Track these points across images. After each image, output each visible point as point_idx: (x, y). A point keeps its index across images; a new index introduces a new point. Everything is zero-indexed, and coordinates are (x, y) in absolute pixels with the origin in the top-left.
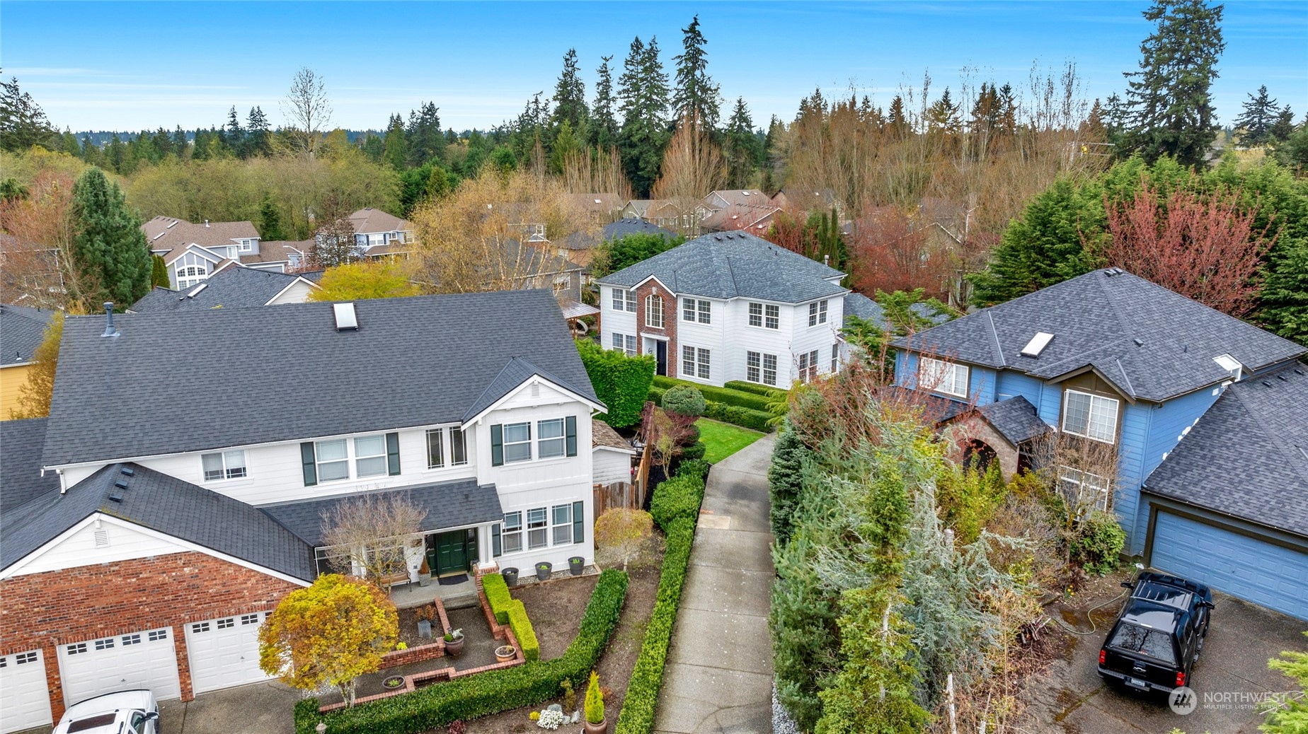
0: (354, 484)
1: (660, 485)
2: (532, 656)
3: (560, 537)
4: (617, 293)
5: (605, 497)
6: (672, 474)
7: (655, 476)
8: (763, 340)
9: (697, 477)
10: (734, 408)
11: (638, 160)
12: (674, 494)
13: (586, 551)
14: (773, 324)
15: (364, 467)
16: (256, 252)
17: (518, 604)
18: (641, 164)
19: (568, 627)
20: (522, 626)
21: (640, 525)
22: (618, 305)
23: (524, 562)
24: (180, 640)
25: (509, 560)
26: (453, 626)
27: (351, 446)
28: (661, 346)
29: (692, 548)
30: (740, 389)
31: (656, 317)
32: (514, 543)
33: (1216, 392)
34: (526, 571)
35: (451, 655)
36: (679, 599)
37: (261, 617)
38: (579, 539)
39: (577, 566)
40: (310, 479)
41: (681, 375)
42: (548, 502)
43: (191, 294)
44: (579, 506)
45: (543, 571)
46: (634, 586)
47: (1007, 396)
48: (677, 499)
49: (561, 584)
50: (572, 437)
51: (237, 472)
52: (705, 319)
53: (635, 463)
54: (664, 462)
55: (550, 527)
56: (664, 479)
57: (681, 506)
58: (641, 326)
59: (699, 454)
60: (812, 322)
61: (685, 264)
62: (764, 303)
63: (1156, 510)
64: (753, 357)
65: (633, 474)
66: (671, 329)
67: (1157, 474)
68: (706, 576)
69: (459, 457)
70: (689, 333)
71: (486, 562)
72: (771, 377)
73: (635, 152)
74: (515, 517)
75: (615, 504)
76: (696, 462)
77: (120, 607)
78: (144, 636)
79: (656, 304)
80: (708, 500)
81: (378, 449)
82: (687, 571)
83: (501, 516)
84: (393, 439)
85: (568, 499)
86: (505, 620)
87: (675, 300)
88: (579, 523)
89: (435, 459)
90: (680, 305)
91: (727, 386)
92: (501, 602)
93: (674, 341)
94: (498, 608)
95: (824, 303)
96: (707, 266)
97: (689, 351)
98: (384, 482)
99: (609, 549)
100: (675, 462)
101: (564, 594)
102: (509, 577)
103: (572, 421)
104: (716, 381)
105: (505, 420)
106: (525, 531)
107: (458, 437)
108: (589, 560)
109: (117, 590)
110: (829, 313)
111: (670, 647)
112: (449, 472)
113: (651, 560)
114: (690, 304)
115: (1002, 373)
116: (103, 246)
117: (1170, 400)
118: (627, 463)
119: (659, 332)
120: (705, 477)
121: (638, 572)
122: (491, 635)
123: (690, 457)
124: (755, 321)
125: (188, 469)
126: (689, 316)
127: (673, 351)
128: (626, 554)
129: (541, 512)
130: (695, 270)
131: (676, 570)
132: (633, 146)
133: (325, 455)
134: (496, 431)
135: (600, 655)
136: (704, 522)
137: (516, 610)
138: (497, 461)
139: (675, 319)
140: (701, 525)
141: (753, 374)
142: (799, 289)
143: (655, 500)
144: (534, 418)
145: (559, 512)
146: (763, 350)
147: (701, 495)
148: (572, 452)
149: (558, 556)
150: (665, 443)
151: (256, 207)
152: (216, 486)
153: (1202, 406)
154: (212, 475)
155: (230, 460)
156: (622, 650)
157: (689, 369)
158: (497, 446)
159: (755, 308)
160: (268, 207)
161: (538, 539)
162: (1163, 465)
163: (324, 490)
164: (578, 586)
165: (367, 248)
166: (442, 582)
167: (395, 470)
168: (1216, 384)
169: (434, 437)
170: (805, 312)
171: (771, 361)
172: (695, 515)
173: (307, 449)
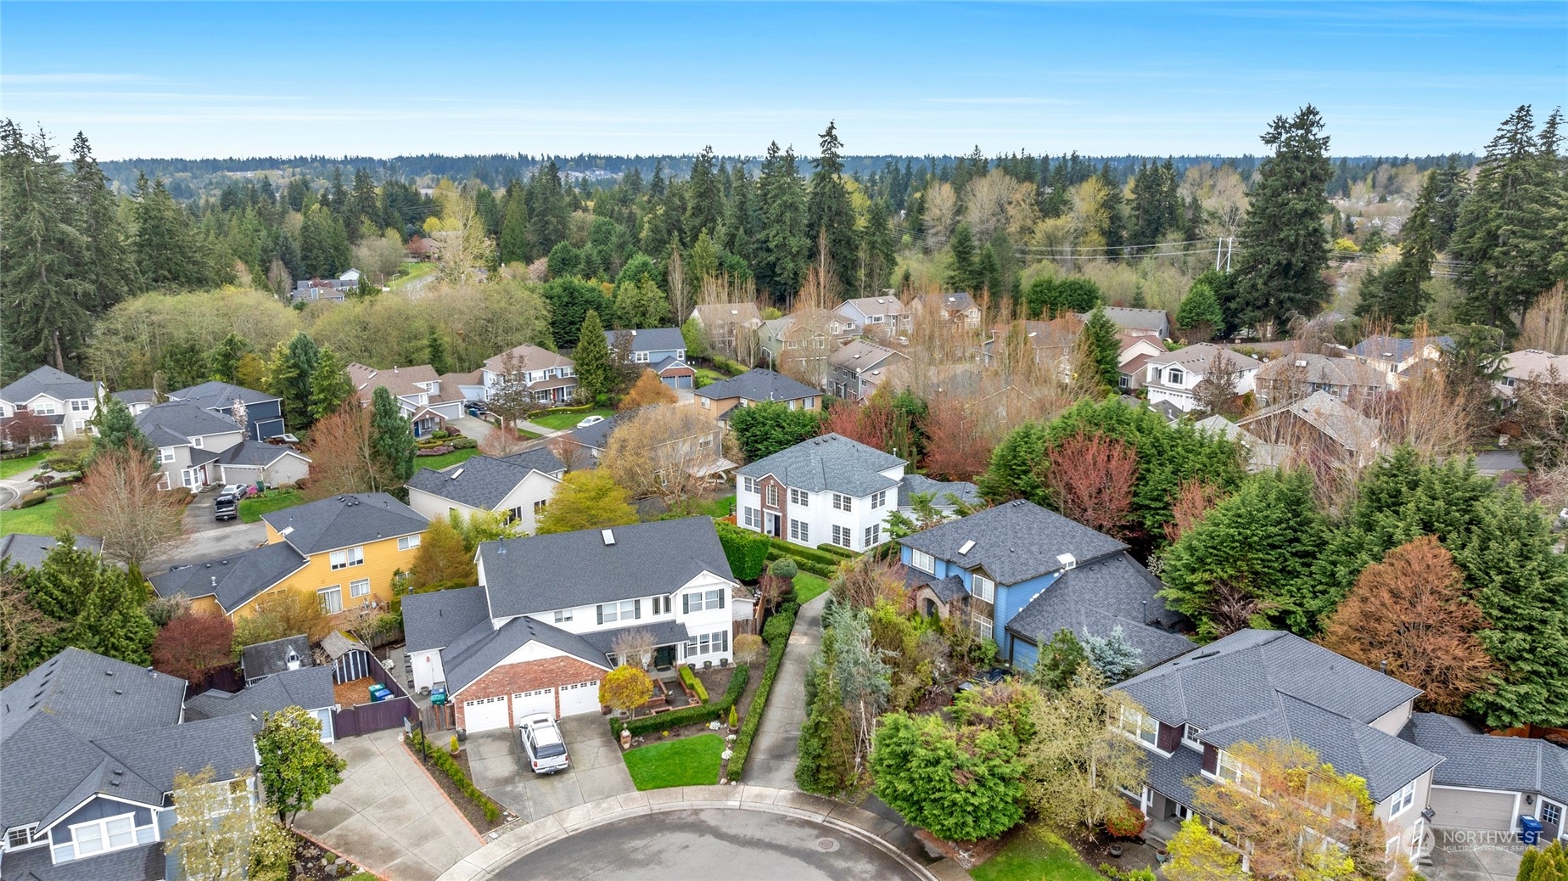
0: (620, 624)
1: (769, 619)
2: (705, 701)
3: (716, 648)
4: (747, 480)
5: (739, 626)
6: (777, 611)
7: (767, 613)
8: (842, 518)
9: (790, 614)
10: (820, 566)
11: (774, 265)
12: (777, 624)
13: (729, 655)
14: (847, 508)
15: (624, 615)
16: (437, 393)
17: (698, 680)
18: (778, 270)
19: (721, 691)
20: (700, 688)
21: (755, 643)
22: (748, 488)
23: (698, 661)
24: (557, 693)
25: (691, 660)
26: (668, 689)
27: (618, 605)
28: (777, 518)
29: (783, 654)
30: (827, 550)
31: (773, 499)
32: (693, 651)
33: (1056, 575)
34: (699, 665)
35: (668, 702)
36: (774, 679)
37: (598, 683)
38: (725, 649)
39: (724, 662)
40: (600, 622)
41: (790, 539)
42: (710, 631)
43: (454, 477)
44: (725, 633)
45: (708, 665)
46: (752, 673)
47: (952, 574)
48: (778, 627)
49: (716, 671)
50: (722, 599)
51: (568, 619)
52: (805, 503)
53: (756, 605)
54: (772, 606)
55: (711, 643)
56: (772, 615)
57: (779, 631)
58: (763, 505)
59: (793, 600)
60: (874, 506)
61: (793, 463)
62: (842, 495)
63: (1013, 637)
64: (836, 529)
65: (755, 610)
66: (783, 509)
67: (1015, 619)
68: (789, 668)
69: (667, 609)
70: (795, 512)
71: (681, 660)
72: (847, 542)
73: (772, 258)
74: (694, 638)
75: (745, 632)
76: (792, 603)
77: (536, 679)
78: (543, 691)
79: (773, 491)
80: (796, 627)
81: (631, 607)
82: (779, 666)
83: (688, 638)
84: (637, 602)
85: (720, 630)
86: (692, 687)
87: (785, 490)
88: (725, 642)
89: (656, 611)
90: (789, 492)
91: (819, 548)
92: (690, 679)
93: (785, 516)
94: (688, 682)
95: (883, 494)
96: (807, 465)
97: (795, 523)
98: (632, 622)
99: (740, 654)
100: (779, 605)
101: (718, 677)
102: (692, 667)
103: (722, 592)
104: (812, 544)
105: (689, 592)
106: (699, 645)
107: (667, 600)
108: (730, 660)
109: (535, 672)
110: (886, 499)
111: (767, 700)
112: (663, 617)
113: (762, 660)
114: (795, 492)
115: (948, 562)
116: (390, 442)
117: (1014, 584)
118: (751, 607)
119: (775, 509)
120: (796, 614)
121: (755, 666)
122: (685, 694)
123: (788, 600)
124: (837, 506)
125: (548, 618)
126: (795, 501)
127: (785, 522)
128: (749, 657)
129: (706, 636)
130: (799, 468)
131: (773, 665)
132: (768, 250)
133: (606, 611)
134: (686, 597)
135: (736, 702)
136: (793, 640)
137: (697, 683)
138: (686, 611)
139: (785, 502)
140: (790, 642)
141: (836, 539)
142: (865, 485)
143: (766, 628)
144: (703, 591)
145: (716, 636)
146: (842, 525)
147: (792, 625)
148: (722, 606)
149: (715, 658)
150: (774, 594)
151: (425, 342)
152: (560, 625)
153: (1047, 583)
154: (558, 620)
155: (566, 613)
156: (746, 700)
157: (795, 535)
158: (686, 604)
159: (837, 498)
160: (435, 340)
161: (705, 649)
162: (1019, 614)
163: (606, 626)
164: (724, 673)
165: (529, 384)
166: (659, 670)
167: (638, 616)
168: (1057, 570)
169: (656, 602)
170: (868, 500)
171: (847, 532)
172: (787, 637)
173: (599, 608)
